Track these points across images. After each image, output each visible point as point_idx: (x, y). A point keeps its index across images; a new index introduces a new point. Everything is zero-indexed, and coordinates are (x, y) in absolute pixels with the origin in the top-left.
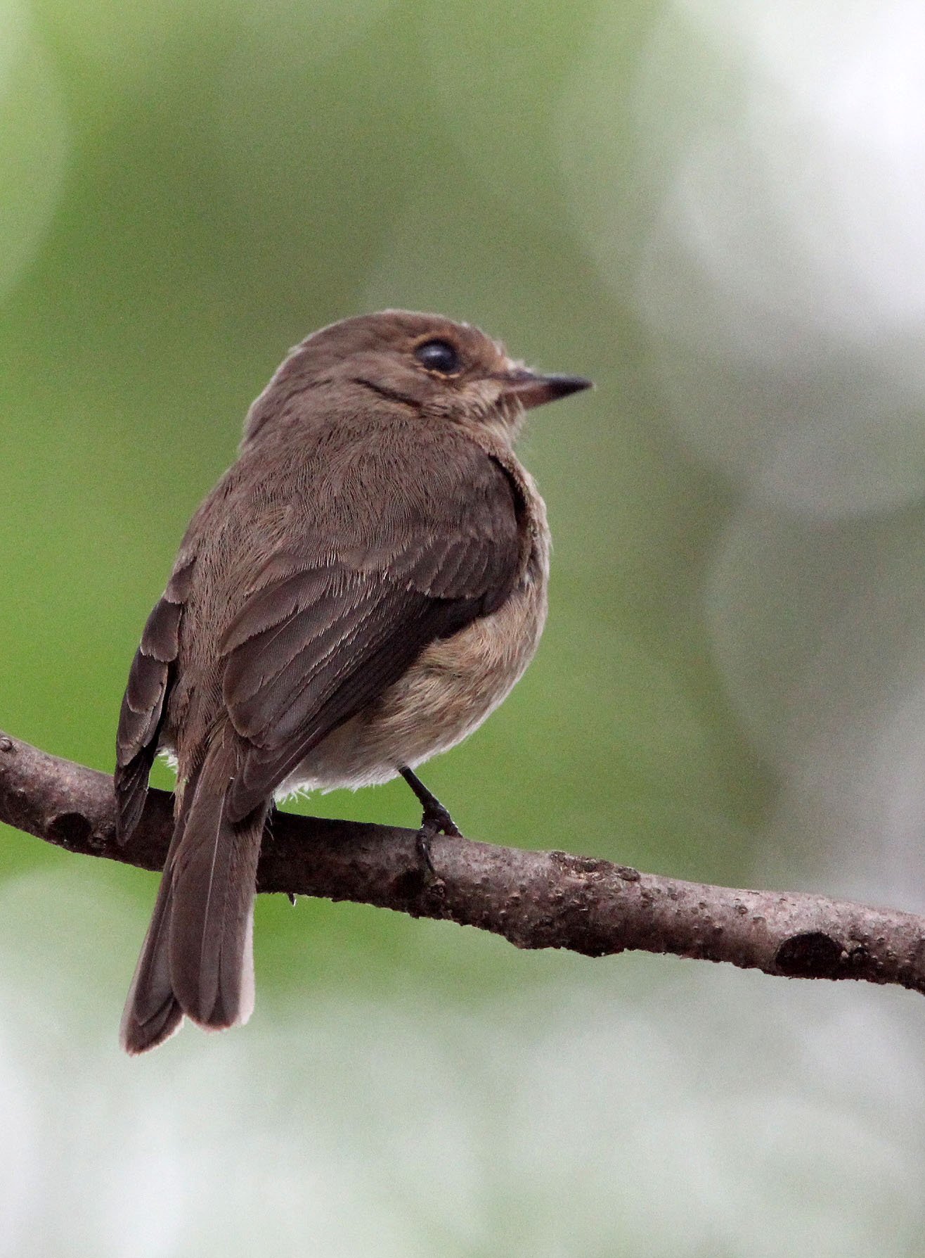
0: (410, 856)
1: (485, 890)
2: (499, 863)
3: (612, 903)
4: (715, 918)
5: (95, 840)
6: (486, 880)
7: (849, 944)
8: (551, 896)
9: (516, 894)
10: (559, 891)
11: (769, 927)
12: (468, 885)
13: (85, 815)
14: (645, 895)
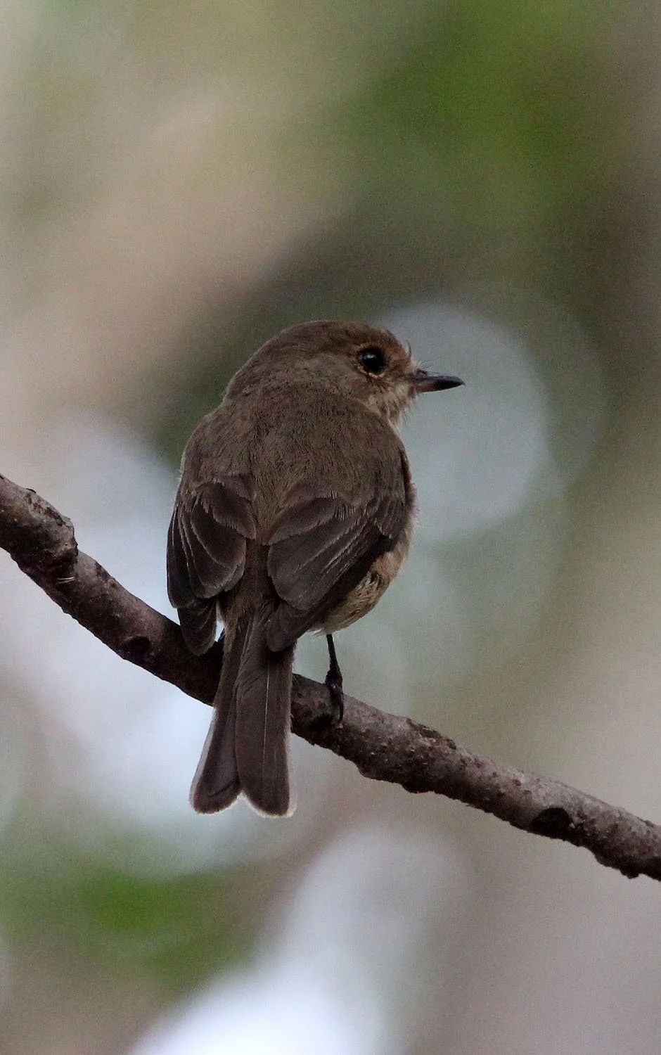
0: (327, 705)
1: (367, 737)
2: (377, 721)
3: (442, 762)
4: (502, 786)
5: (149, 656)
6: (368, 731)
7: (576, 819)
8: (407, 750)
9: (385, 744)
10: (412, 748)
11: (533, 798)
12: (357, 732)
13: (150, 640)
14: (463, 761)
